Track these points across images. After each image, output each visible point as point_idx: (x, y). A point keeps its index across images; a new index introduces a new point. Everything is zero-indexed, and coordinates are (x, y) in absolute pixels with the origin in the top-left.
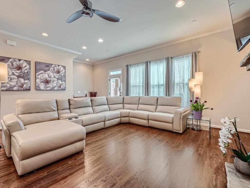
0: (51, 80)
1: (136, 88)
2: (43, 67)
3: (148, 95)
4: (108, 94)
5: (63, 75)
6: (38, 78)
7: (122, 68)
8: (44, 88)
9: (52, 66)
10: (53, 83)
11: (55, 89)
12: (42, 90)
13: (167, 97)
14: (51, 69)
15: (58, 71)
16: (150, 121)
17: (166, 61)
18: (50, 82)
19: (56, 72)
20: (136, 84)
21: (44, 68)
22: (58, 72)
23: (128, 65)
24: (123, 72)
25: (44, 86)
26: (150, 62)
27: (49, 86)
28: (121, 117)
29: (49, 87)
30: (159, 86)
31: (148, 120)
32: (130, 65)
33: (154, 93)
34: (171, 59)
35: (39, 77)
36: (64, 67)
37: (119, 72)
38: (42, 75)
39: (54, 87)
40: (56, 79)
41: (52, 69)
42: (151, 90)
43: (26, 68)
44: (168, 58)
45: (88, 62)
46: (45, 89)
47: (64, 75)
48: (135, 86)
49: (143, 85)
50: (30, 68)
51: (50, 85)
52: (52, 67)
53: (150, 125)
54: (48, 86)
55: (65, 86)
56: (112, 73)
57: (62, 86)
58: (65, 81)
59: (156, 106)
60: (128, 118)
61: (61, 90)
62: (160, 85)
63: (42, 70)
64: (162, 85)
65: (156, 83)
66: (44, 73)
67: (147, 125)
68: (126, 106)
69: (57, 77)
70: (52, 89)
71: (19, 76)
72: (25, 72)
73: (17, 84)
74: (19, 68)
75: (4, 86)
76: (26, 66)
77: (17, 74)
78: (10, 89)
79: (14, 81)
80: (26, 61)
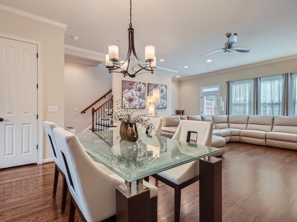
1: (240, 107)
2: (153, 88)
3: (257, 114)
4: (200, 112)
5: (165, 94)
7: (220, 85)
13: (284, 116)
15: (162, 91)
16: (268, 140)
17: (283, 77)
20: (240, 102)
23: (229, 82)
24: (221, 88)
26: (260, 78)
28: (231, 136)
30: (272, 104)
31: (266, 139)
32: (232, 82)
33: (266, 112)
34: (290, 75)
36: (166, 86)
37: (216, 89)
39: (159, 105)
40: (161, 98)
42: (262, 108)
43: (143, 90)
44: (287, 74)
45: (178, 79)
48: (238, 104)
49: (250, 104)
52: (158, 87)
53: (267, 144)
55: (166, 105)
56: (205, 90)
57: (164, 105)
58: (166, 100)
59: (272, 126)
60: (239, 137)
61: (164, 108)
62: (274, 104)
63: (127, 89)
64: (277, 104)
65: (268, 101)
67: (264, 144)
68: (231, 125)
69: (161, 96)
70: (158, 108)
71: (140, 97)
72: (142, 93)
73: (138, 103)
74: (140, 90)
75: (132, 105)
76: (143, 88)
77: (138, 95)
78: (134, 107)
79: (137, 100)
80: (143, 83)
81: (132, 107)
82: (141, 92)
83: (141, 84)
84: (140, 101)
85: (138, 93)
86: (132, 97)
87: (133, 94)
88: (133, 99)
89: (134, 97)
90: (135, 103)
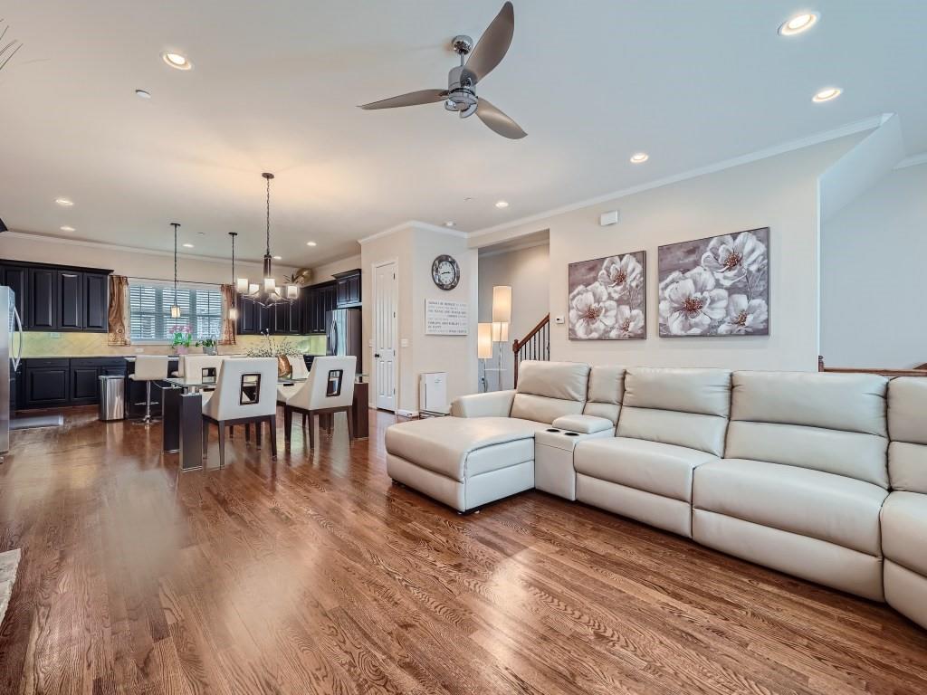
0: (704, 297)
2: (679, 259)
5: (754, 268)
6: (665, 299)
8: (682, 330)
9: (707, 246)
10: (712, 309)
11: (719, 332)
12: (676, 336)
14: (704, 257)
15: (733, 259)
18: (701, 307)
19: (725, 265)
21: (681, 262)
22: (734, 261)
25: (682, 321)
27: (696, 320)
29: (696, 325)
35: (667, 293)
36: (763, 234)
38: (674, 285)
39: (717, 324)
40: (724, 293)
41: (708, 256)
43: (634, 275)
46: (683, 333)
47: (759, 270)
50: (644, 273)
51: (702, 319)
52: (708, 249)
54: (693, 321)
55: (764, 317)
58: (766, 294)
61: (747, 334)
63: (674, 270)
66: (680, 278)
69: (727, 283)
70: (710, 333)
71: (620, 302)
72: (631, 287)
73: (617, 321)
74: (621, 278)
75: (596, 330)
76: (633, 270)
77: (616, 296)
78: (603, 334)
79: (613, 313)
80: (634, 254)
81: (595, 335)
82: (628, 286)
83: (625, 259)
84: (622, 314)
85: (616, 291)
86: (596, 305)
87: (598, 297)
88: (599, 311)
89: (601, 304)
90: (605, 322)
